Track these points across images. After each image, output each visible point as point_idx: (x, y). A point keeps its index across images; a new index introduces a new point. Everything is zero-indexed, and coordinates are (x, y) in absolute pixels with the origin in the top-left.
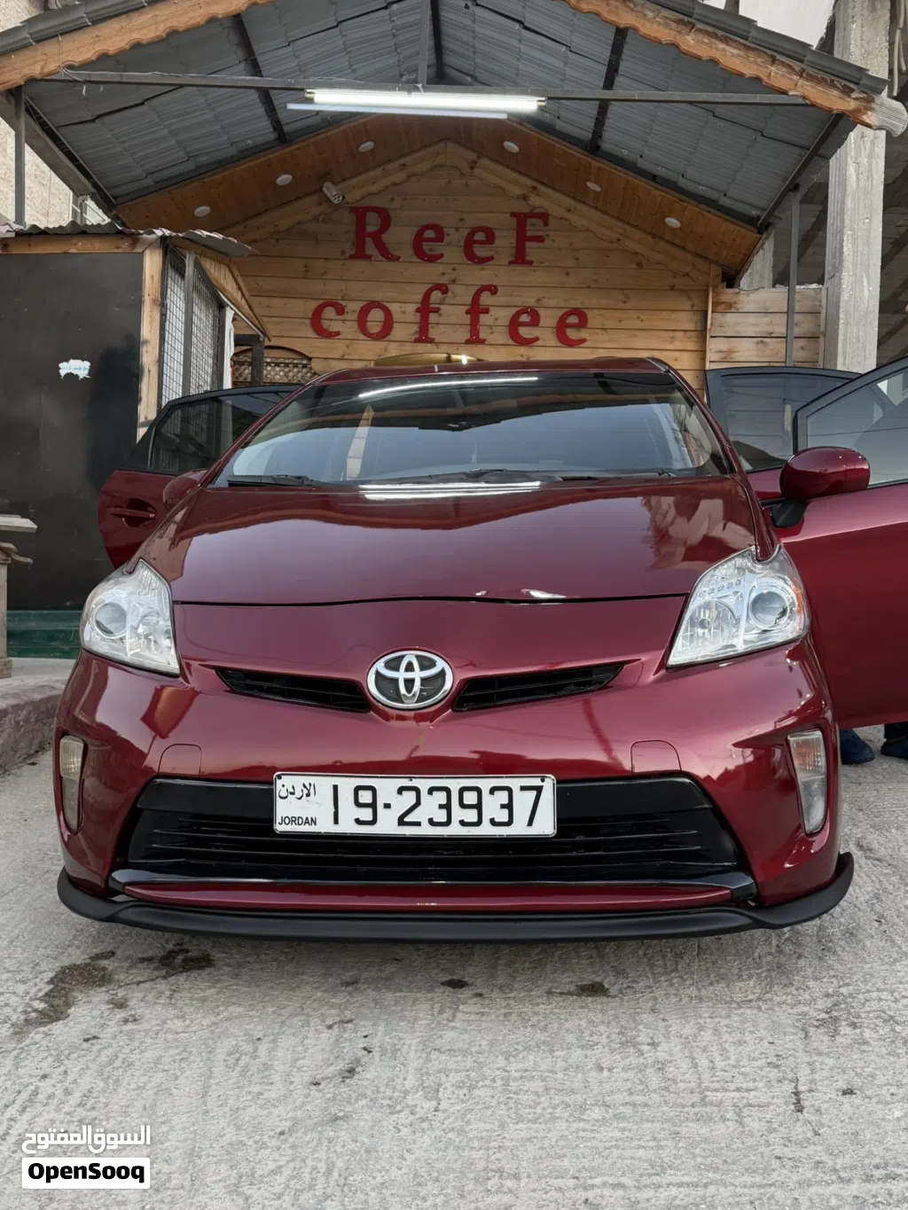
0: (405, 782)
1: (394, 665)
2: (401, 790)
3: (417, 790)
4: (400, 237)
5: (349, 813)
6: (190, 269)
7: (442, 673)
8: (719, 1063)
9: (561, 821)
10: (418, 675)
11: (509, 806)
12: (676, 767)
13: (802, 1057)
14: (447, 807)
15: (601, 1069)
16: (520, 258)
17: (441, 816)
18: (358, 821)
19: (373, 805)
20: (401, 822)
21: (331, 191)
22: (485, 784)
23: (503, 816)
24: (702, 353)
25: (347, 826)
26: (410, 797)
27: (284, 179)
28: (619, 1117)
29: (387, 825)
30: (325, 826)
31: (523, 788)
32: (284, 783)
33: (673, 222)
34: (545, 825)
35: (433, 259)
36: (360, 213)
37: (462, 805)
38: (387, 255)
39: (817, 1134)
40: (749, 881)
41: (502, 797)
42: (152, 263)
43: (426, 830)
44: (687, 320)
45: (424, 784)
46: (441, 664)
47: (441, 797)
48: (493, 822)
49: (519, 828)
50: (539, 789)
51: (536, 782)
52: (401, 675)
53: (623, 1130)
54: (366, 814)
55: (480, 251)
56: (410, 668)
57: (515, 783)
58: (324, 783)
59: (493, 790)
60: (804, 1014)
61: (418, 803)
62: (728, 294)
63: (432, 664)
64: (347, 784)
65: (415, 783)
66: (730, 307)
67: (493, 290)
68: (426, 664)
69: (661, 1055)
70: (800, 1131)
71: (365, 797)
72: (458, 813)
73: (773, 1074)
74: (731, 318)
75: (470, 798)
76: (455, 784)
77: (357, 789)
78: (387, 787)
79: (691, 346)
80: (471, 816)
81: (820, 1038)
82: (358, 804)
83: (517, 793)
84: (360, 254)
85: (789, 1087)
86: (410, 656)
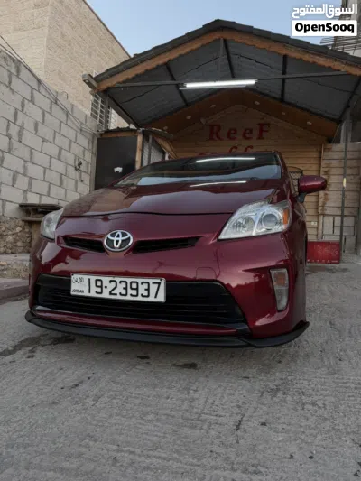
0: (111, 278)
1: (113, 235)
2: (110, 281)
3: (116, 281)
4: (224, 132)
5: (94, 289)
6: (150, 140)
7: (129, 238)
8: (216, 403)
9: (167, 297)
10: (120, 239)
11: (148, 290)
12: (214, 278)
13: (255, 404)
14: (126, 288)
15: (168, 398)
16: (260, 137)
17: (124, 292)
18: (97, 292)
19: (101, 287)
20: (111, 294)
21: (203, 120)
22: (140, 280)
23: (146, 293)
24: (320, 165)
25: (93, 294)
26: (113, 284)
27: (189, 117)
28: (158, 420)
29: (106, 295)
30: (86, 294)
31: (154, 283)
32: (75, 277)
33: (309, 123)
34: (161, 298)
35: (234, 139)
36: (212, 126)
37: (132, 289)
38: (220, 139)
39: (238, 442)
40: (246, 327)
41: (146, 286)
42: (140, 139)
43: (119, 297)
44: (315, 155)
45: (118, 279)
46: (129, 235)
47: (124, 285)
48: (142, 295)
49: (151, 298)
50: (159, 284)
51: (158, 281)
52: (115, 239)
53: (155, 426)
54: (99, 290)
55: (248, 136)
56: (118, 236)
57: (150, 281)
58: (86, 278)
59: (142, 283)
60: (266, 386)
61: (116, 287)
62: (329, 146)
63: (126, 235)
64: (93, 278)
65: (115, 279)
66: (329, 150)
67: (251, 147)
68: (124, 235)
69: (196, 396)
70: (232, 439)
71: (99, 284)
72: (130, 292)
73: (236, 410)
74: (330, 153)
75: (134, 286)
76: (129, 280)
77: (97, 280)
78: (106, 280)
79: (317, 162)
80: (134, 292)
81: (267, 397)
82: (97, 286)
83: (151, 285)
84: (211, 139)
85: (239, 417)
86: (119, 232)
